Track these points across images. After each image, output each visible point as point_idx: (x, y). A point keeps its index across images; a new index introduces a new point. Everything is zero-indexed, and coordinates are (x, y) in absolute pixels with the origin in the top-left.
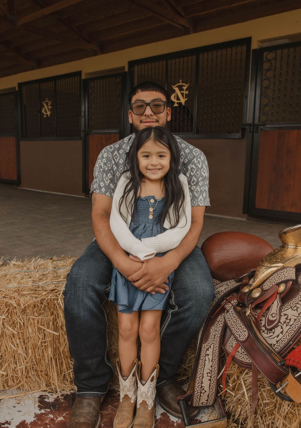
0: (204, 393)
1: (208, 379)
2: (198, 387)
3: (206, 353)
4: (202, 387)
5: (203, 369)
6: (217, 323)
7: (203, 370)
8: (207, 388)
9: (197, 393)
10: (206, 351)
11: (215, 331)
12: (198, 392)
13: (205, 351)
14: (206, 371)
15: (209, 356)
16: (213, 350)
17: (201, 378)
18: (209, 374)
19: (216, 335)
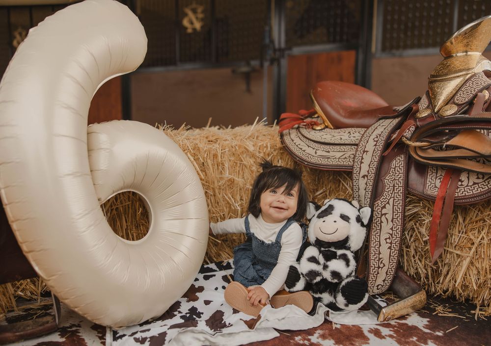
0: (382, 268)
1: (387, 247)
2: (375, 260)
3: (381, 213)
4: (380, 259)
5: (379, 234)
6: (394, 170)
7: (380, 236)
8: (386, 261)
9: (373, 268)
10: (382, 210)
11: (393, 181)
12: (375, 267)
13: (380, 210)
14: (384, 235)
15: (387, 215)
16: (393, 205)
17: (378, 246)
18: (388, 241)
19: (396, 185)
